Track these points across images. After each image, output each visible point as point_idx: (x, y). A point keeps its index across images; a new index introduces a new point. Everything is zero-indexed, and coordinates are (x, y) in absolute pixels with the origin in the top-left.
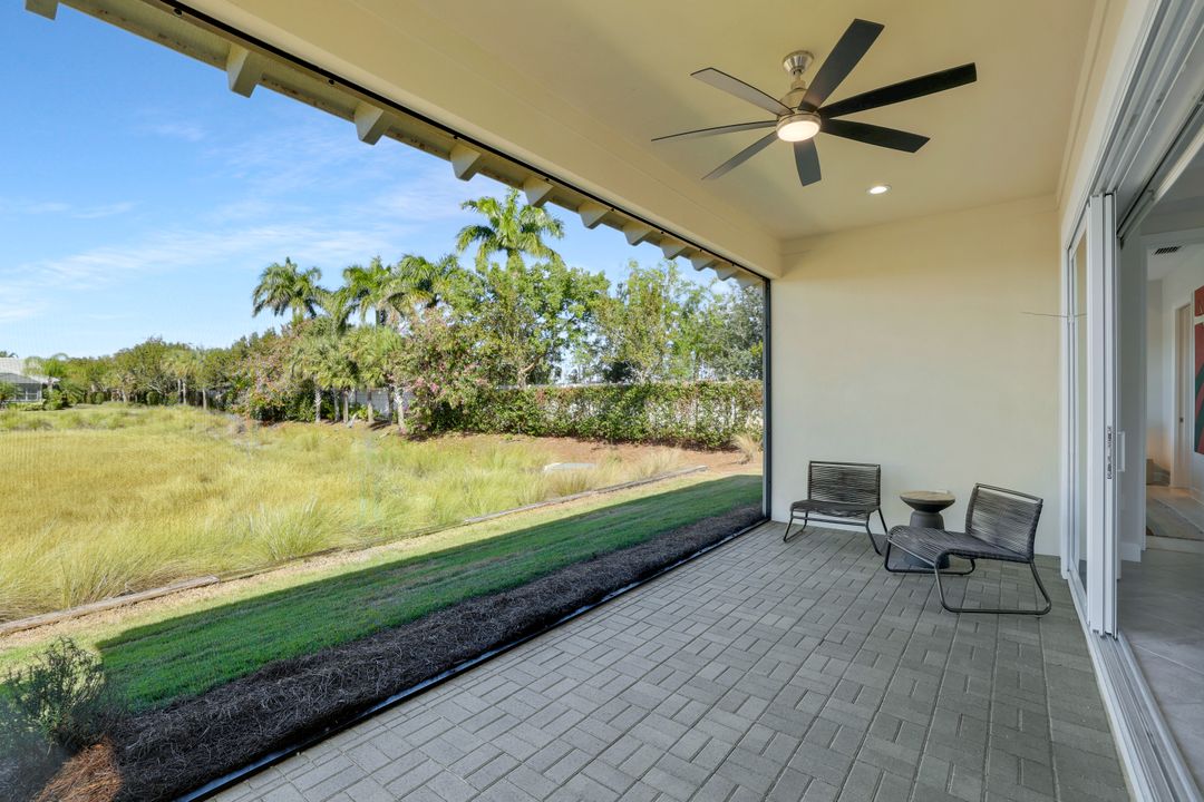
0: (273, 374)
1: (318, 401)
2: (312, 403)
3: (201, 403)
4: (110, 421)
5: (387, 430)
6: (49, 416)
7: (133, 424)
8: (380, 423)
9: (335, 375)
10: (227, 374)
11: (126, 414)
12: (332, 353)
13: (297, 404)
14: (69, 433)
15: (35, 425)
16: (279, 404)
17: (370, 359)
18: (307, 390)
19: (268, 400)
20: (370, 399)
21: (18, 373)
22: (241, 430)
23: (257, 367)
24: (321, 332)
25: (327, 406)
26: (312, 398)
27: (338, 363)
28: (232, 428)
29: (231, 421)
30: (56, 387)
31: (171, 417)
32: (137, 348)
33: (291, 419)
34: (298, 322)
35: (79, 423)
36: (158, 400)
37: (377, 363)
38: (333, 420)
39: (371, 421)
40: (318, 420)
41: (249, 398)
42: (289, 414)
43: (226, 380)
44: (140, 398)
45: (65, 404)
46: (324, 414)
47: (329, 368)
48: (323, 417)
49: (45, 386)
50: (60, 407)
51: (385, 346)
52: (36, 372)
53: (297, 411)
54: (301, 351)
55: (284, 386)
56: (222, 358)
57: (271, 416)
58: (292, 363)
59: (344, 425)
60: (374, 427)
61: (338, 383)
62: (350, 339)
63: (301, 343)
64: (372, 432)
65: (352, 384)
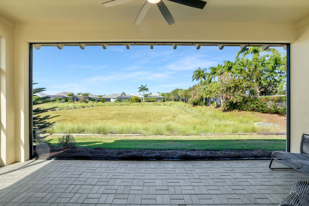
0: (195, 95)
1: (204, 101)
2: (203, 101)
4: (169, 104)
5: (218, 109)
6: (162, 103)
7: (172, 105)
8: (218, 106)
9: (207, 94)
10: (188, 95)
11: (171, 103)
12: (207, 89)
13: (200, 101)
14: (163, 106)
15: (159, 105)
16: (196, 101)
17: (214, 90)
18: (202, 99)
19: (194, 101)
20: (215, 100)
21: (158, 96)
22: (189, 107)
23: (192, 93)
24: (205, 84)
25: (206, 102)
26: (203, 100)
27: (208, 91)
28: (187, 107)
29: (188, 105)
30: (163, 98)
31: (178, 104)
32: (174, 90)
33: (199, 105)
34: (201, 81)
35: (165, 105)
36: (178, 101)
37: (215, 91)
38: (207, 106)
39: (216, 106)
40: (204, 105)
41: (190, 100)
42: (198, 104)
43: (188, 96)
44: (175, 100)
45: (164, 101)
46: (206, 104)
47: (206, 93)
48: (205, 105)
49: (161, 98)
50: (163, 102)
51: (218, 86)
52: (160, 95)
53: (200, 103)
54: (200, 89)
55: (197, 98)
56: (186, 91)
57: (195, 104)
58: (198, 92)
59: (209, 107)
60: (216, 108)
61: (208, 96)
62: (210, 85)
63: (201, 87)
64: (215, 109)
65: (211, 96)
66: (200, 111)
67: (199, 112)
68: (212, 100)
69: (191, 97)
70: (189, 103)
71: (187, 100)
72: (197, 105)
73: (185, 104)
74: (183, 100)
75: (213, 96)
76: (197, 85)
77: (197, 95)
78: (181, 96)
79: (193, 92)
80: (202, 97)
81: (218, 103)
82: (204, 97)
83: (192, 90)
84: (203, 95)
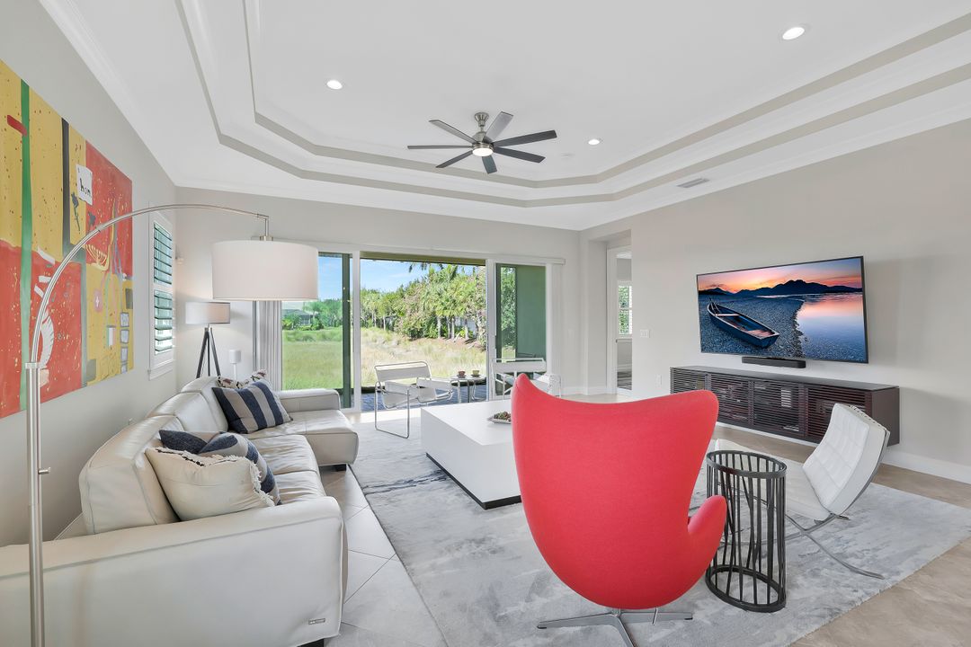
0: (415, 308)
1: (439, 325)
2: (436, 326)
3: (383, 326)
5: (472, 344)
6: (314, 334)
8: (472, 339)
9: (445, 308)
10: (395, 309)
12: (445, 294)
13: (429, 327)
14: (320, 343)
15: (306, 338)
16: (419, 327)
17: (461, 298)
18: (433, 321)
19: (412, 324)
20: (466, 323)
21: (300, 308)
22: (399, 343)
23: (406, 304)
24: (441, 280)
25: (444, 328)
26: (436, 323)
27: (447, 301)
28: (394, 343)
29: (395, 337)
30: (317, 317)
33: (426, 336)
34: (432, 273)
35: (324, 338)
37: (465, 301)
38: (446, 338)
39: (467, 338)
40: (439, 337)
41: (402, 323)
42: (424, 333)
43: (394, 312)
45: (320, 327)
46: (443, 333)
47: (442, 304)
48: (442, 336)
49: (312, 316)
50: (317, 329)
51: (470, 289)
52: (307, 308)
53: (428, 331)
54: (428, 293)
55: (421, 317)
56: (391, 298)
57: (415, 335)
58: (424, 300)
59: (453, 339)
60: (467, 342)
61: (447, 314)
62: (454, 285)
63: (430, 288)
64: (464, 345)
65: (455, 313)
66: (430, 350)
67: (426, 354)
68: (458, 323)
69: (403, 314)
70: (398, 332)
71: (393, 324)
72: (419, 337)
73: (387, 335)
74: (379, 323)
75: (459, 312)
76: (420, 281)
77: (422, 309)
78: (376, 310)
79: (409, 301)
80: (434, 314)
81: (471, 330)
82: (439, 315)
83: (406, 295)
84: (436, 310)
